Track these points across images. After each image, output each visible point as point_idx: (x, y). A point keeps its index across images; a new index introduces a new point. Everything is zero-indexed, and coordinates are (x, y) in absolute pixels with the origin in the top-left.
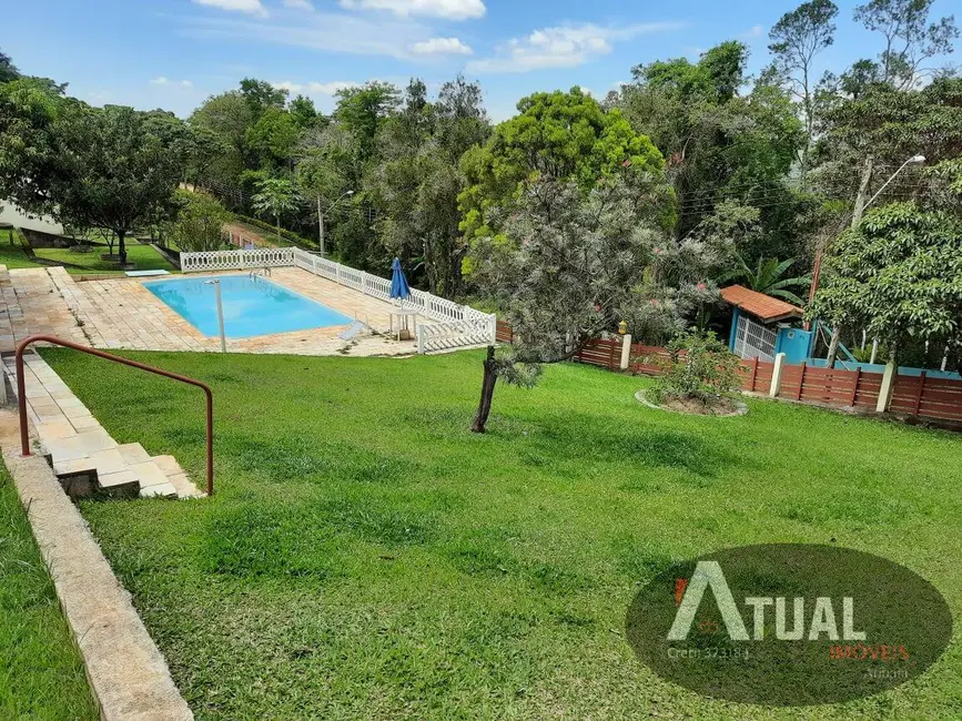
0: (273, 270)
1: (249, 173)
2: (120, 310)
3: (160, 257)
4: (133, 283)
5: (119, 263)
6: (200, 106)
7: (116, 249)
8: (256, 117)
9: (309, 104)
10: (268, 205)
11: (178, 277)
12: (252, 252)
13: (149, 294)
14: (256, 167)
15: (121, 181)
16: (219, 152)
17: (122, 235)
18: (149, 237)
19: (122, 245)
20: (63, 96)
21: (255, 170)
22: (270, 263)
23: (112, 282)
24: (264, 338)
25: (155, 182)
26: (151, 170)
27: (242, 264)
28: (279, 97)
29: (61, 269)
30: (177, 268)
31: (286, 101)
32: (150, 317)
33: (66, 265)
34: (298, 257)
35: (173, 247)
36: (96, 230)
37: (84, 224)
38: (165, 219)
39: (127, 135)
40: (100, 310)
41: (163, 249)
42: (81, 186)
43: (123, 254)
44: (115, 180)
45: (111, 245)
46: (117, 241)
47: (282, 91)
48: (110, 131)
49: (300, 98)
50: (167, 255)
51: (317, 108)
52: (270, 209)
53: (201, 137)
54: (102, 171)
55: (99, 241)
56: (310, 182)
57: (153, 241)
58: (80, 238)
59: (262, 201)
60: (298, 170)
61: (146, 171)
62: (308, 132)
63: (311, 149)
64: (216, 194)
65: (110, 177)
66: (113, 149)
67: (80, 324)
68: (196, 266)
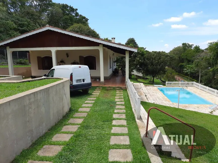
0: (188, 87)
1: (181, 64)
2: (153, 93)
3: (160, 82)
4: (156, 88)
5: (152, 83)
6: (172, 50)
7: (152, 80)
8: (184, 51)
9: (198, 47)
10: (187, 71)
11: (165, 87)
12: (183, 82)
13: (159, 90)
14: (183, 62)
15: (156, 66)
16: (175, 59)
17: (154, 77)
18: (158, 77)
19: (153, 79)
20: (145, 50)
21: (183, 63)
22: (188, 85)
23: (151, 87)
24: (187, 105)
25: (162, 66)
26: (162, 64)
27: (180, 85)
28: (191, 46)
29: (142, 84)
30: (164, 85)
31: (193, 47)
32: (159, 96)
33: (143, 83)
34: (195, 84)
35: (163, 80)
36: (149, 76)
37: (147, 75)
38: (162, 74)
39: (158, 56)
40: (149, 93)
41: (161, 80)
42: (148, 67)
43: (153, 81)
44: (155, 66)
45: (151, 79)
46: (152, 78)
47: (192, 45)
48: (155, 56)
49: (196, 46)
50: (162, 82)
51: (200, 48)
52: (188, 72)
53: (171, 56)
54: (152, 64)
55: (149, 78)
56: (197, 66)
57: (159, 78)
58: (145, 77)
59: (186, 70)
60: (194, 63)
61: (161, 64)
62: (198, 53)
63: (199, 58)
64: (173, 68)
65: (153, 65)
66: (155, 60)
67: (146, 96)
68: (169, 85)
